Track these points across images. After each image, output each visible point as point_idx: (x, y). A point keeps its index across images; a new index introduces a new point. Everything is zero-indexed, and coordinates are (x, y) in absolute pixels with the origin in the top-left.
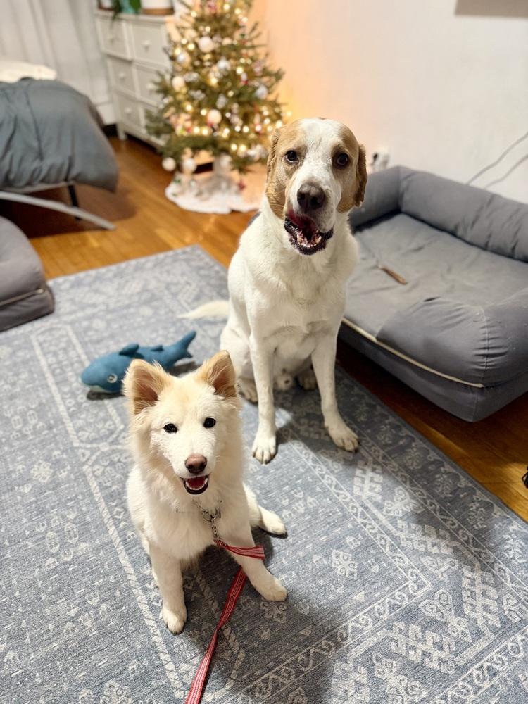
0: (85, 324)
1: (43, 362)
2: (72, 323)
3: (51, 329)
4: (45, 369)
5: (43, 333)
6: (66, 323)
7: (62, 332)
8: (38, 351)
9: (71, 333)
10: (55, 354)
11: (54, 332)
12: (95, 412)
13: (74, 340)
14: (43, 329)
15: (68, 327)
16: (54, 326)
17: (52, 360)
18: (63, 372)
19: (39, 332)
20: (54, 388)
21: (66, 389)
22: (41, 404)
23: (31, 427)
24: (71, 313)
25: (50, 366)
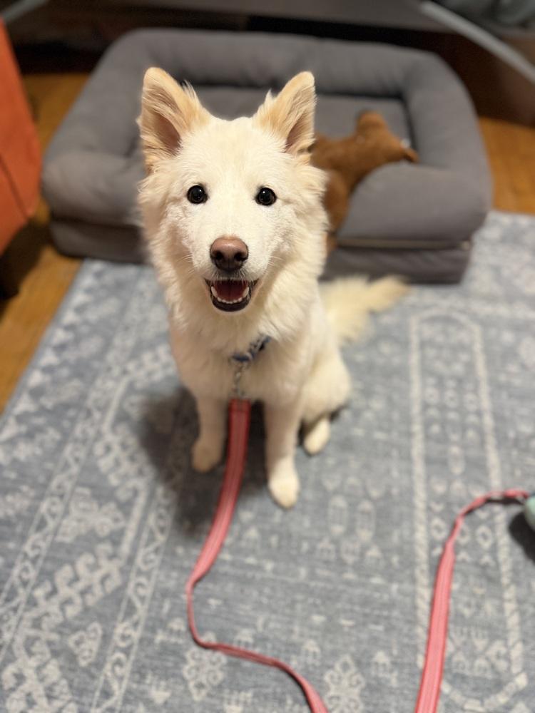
0: (508, 337)
1: (416, 391)
2: (486, 323)
3: (447, 320)
4: (416, 409)
5: (433, 320)
6: (474, 317)
7: (463, 336)
8: (414, 359)
9: (478, 347)
10: (440, 383)
11: (452, 329)
12: (480, 591)
13: (481, 370)
14: (434, 312)
15: (477, 329)
16: (455, 315)
17: (432, 394)
18: (443, 439)
19: (427, 314)
20: (419, 468)
21: (440, 489)
22: (387, 495)
23: (357, 547)
24: (491, 299)
25: (426, 406)
